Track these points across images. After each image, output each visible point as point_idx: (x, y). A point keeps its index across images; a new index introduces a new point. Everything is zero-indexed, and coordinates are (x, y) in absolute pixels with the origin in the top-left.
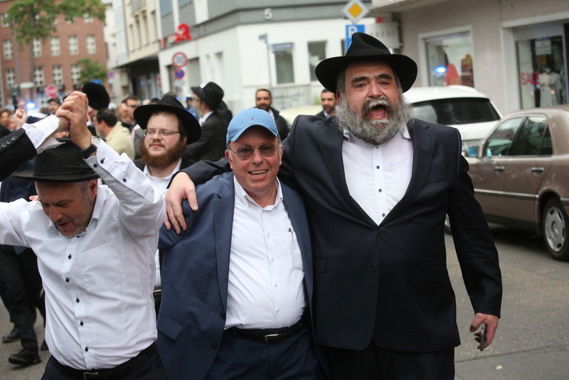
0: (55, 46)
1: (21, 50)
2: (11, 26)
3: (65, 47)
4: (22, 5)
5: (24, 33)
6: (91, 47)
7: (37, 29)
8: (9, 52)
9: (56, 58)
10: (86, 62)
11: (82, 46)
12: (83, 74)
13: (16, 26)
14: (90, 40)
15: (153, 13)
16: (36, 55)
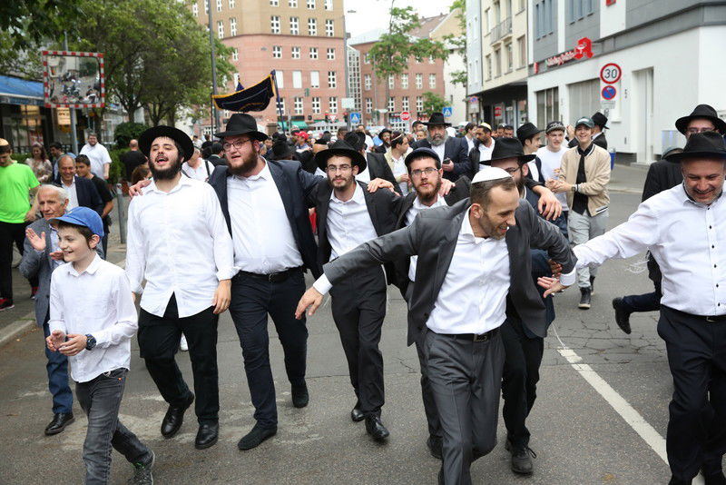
0: (405, 81)
1: (379, 83)
2: (373, 63)
3: (412, 82)
4: (381, 46)
5: (382, 69)
6: (433, 85)
7: (393, 66)
8: (369, 84)
9: (405, 90)
10: (429, 94)
11: (426, 83)
12: (426, 104)
13: (376, 63)
14: (432, 78)
15: (521, 39)
16: (390, 88)
